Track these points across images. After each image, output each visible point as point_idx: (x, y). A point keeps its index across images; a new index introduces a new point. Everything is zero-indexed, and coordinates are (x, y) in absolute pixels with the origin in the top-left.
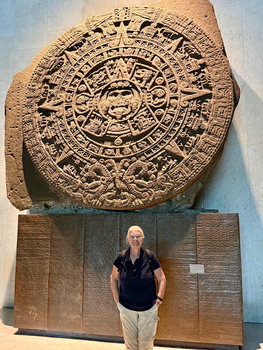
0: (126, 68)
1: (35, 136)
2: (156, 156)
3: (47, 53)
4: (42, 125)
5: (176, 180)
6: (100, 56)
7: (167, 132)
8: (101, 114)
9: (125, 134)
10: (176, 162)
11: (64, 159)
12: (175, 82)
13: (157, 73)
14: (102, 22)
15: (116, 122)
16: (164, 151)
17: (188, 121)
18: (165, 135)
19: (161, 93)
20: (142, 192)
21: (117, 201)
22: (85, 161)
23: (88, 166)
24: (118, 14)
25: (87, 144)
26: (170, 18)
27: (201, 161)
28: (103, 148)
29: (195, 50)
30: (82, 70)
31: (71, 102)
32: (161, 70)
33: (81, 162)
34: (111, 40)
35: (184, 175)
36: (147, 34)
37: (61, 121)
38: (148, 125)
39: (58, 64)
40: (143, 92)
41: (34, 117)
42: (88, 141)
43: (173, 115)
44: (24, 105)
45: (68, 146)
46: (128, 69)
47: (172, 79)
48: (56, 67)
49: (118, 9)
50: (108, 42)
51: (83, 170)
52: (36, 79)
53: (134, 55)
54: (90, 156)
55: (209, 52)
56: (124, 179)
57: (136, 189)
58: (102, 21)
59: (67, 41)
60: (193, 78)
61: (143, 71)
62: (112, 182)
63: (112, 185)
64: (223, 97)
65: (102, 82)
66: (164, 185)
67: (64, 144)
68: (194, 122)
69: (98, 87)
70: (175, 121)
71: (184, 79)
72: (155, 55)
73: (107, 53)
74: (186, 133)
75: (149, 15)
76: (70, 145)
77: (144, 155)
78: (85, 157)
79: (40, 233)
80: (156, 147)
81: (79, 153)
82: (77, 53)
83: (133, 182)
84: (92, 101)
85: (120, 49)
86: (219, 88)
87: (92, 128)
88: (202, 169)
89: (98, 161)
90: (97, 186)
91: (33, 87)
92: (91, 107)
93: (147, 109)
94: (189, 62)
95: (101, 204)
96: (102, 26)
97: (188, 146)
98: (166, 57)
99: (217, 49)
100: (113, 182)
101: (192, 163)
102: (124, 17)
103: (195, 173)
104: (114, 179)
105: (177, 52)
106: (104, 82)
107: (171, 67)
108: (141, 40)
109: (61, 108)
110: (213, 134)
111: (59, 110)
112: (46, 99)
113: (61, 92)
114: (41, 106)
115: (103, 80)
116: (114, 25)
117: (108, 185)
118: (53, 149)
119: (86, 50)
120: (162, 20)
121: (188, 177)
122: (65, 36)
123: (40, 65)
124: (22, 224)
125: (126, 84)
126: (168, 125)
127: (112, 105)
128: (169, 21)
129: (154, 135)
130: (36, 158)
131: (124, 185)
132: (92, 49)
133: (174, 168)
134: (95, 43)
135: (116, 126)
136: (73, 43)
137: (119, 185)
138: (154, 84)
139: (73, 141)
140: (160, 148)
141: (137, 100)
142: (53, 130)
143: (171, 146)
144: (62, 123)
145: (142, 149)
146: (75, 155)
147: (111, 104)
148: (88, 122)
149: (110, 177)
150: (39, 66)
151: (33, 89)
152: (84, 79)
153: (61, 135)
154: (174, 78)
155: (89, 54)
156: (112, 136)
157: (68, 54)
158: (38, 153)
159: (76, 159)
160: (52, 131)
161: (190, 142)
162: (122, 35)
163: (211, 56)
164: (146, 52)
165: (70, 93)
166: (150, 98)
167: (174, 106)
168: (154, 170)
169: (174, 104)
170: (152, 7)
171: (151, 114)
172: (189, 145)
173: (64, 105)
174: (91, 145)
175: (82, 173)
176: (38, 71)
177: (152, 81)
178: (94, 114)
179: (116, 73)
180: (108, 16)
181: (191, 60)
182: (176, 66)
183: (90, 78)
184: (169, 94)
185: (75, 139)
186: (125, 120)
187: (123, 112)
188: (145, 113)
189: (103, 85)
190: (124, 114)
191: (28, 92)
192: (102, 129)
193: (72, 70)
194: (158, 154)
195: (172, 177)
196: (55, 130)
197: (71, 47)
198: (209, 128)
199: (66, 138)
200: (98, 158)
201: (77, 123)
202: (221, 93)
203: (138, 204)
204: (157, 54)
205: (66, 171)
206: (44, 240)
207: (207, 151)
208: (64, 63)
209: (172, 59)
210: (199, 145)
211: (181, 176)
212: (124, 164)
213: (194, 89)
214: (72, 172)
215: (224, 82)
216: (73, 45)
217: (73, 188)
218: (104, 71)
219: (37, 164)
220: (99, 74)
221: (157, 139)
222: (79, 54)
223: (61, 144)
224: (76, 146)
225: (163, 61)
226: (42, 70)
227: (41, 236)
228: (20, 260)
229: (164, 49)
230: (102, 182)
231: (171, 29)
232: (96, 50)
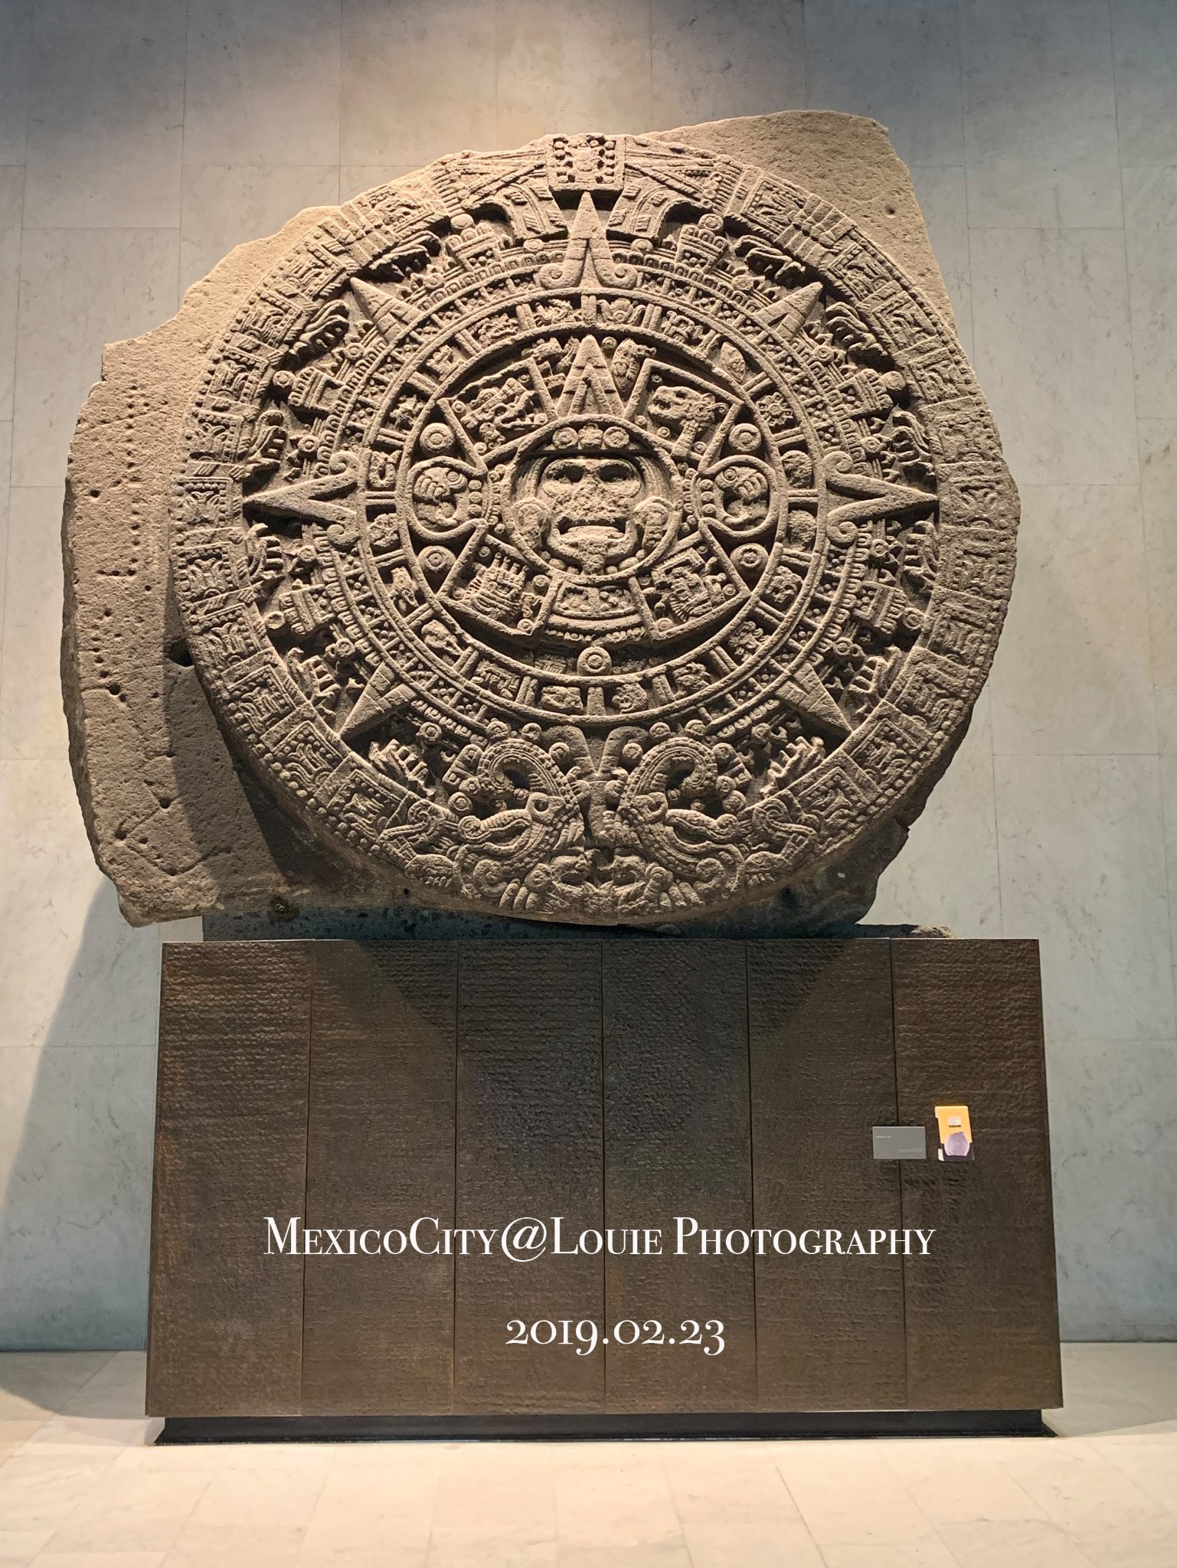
0: (610, 376)
1: (240, 619)
2: (745, 722)
3: (272, 281)
4: (269, 575)
5: (822, 813)
6: (505, 317)
7: (784, 634)
8: (520, 545)
9: (619, 629)
10: (823, 746)
11: (373, 718)
12: (802, 446)
13: (735, 408)
14: (507, 185)
15: (584, 581)
16: (776, 703)
17: (859, 596)
18: (775, 645)
19: (753, 484)
20: (699, 856)
21: (597, 891)
22: (465, 729)
23: (474, 748)
24: (567, 159)
25: (469, 662)
26: (771, 202)
27: (912, 748)
28: (535, 681)
29: (870, 337)
30: (431, 363)
31: (392, 487)
32: (747, 396)
33: (447, 734)
34: (544, 260)
35: (854, 798)
36: (688, 255)
37: (350, 563)
38: (709, 603)
39: (326, 329)
40: (682, 473)
41: (230, 539)
42: (469, 649)
43: (802, 571)
44: (181, 484)
45: (387, 665)
46: (623, 380)
47: (790, 436)
48: (319, 341)
49: (568, 138)
50: (535, 267)
51: (455, 762)
52: (232, 380)
53: (641, 329)
54: (482, 710)
55: (920, 351)
56: (624, 804)
57: (673, 845)
58: (507, 178)
59: (358, 239)
60: (868, 441)
61: (680, 395)
62: (575, 816)
63: (576, 828)
64: (977, 519)
65: (518, 422)
66: (778, 834)
67: (371, 658)
68: (879, 601)
69: (503, 438)
70: (811, 594)
71: (834, 440)
72: (723, 339)
73: (534, 310)
74: (854, 642)
75: (692, 181)
76: (396, 664)
77: (700, 717)
78: (461, 711)
79: (265, 1019)
80: (744, 688)
81: (435, 695)
82: (405, 294)
83: (661, 819)
84: (480, 491)
85: (584, 300)
86: (963, 485)
87: (487, 600)
88: (915, 778)
89: (515, 733)
90: (517, 831)
91: (219, 415)
92: (478, 515)
93: (703, 542)
94: (852, 381)
95: (534, 902)
96: (507, 197)
97: (862, 691)
98: (764, 350)
99: (945, 343)
100: (581, 815)
101: (878, 752)
102: (592, 176)
103: (891, 790)
104: (585, 805)
105: (805, 335)
106: (528, 421)
107: (785, 388)
108: (667, 273)
109: (350, 509)
110: (948, 651)
111: (343, 519)
112: (276, 468)
113: (346, 445)
114: (259, 497)
115: (521, 415)
116: (554, 201)
117: (562, 828)
118: (321, 674)
119: (442, 286)
120: (744, 206)
121: (868, 806)
122: (347, 219)
123: (248, 323)
124: (182, 983)
125: (616, 439)
126: (784, 606)
127: (563, 515)
128: (771, 213)
129: (734, 640)
130: (248, 711)
131: (625, 827)
132: (469, 284)
133: (814, 770)
134: (483, 264)
135: (583, 597)
136: (388, 250)
137: (608, 830)
138: (726, 449)
139: (410, 645)
140: (759, 692)
141: (662, 503)
142: (316, 596)
143: (801, 686)
144: (356, 571)
145: (690, 690)
146: (420, 706)
147: (558, 510)
148: (466, 576)
149: (568, 797)
150: (239, 327)
151: (218, 423)
152: (443, 402)
153: (355, 620)
154: (797, 434)
155: (459, 303)
156: (567, 636)
157: (366, 296)
158: (254, 688)
159: (424, 718)
160: (316, 600)
161: (869, 677)
162: (588, 246)
163: (929, 365)
164: (686, 323)
165: (384, 455)
166: (712, 502)
167: (805, 536)
168: (741, 775)
169: (805, 531)
170: (701, 151)
171: (719, 561)
172: (865, 687)
173: (362, 497)
174: (482, 669)
175: (453, 776)
176: (242, 348)
177: (718, 435)
178: (491, 546)
179: (572, 393)
180: (530, 163)
181: (855, 372)
182: (804, 389)
183: (465, 399)
184: (784, 493)
185: (418, 639)
186: (620, 578)
187: (609, 545)
188: (694, 556)
189: (523, 434)
190: (613, 551)
191: (197, 433)
192: (525, 606)
193: (389, 360)
194: (754, 716)
195: (810, 802)
196: (329, 598)
197: (381, 265)
198: (936, 627)
199: (377, 634)
200: (517, 720)
201: (422, 576)
202: (970, 507)
203: (683, 903)
204: (733, 337)
205: (382, 766)
206: (280, 1046)
207: (930, 712)
208: (351, 328)
209: (789, 360)
210: (903, 687)
211: (840, 799)
212: (621, 746)
213: (874, 482)
214: (407, 772)
215: (977, 463)
216: (386, 259)
217: (414, 834)
218: (524, 377)
219: (251, 731)
220: (505, 387)
221: (746, 656)
222: (414, 297)
223: (359, 656)
224: (421, 666)
225: (753, 366)
226: (258, 347)
227: (270, 1032)
228: (176, 1133)
229: (757, 319)
230: (538, 813)
231: (777, 245)
232: (485, 293)
